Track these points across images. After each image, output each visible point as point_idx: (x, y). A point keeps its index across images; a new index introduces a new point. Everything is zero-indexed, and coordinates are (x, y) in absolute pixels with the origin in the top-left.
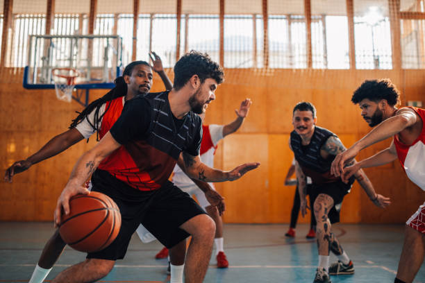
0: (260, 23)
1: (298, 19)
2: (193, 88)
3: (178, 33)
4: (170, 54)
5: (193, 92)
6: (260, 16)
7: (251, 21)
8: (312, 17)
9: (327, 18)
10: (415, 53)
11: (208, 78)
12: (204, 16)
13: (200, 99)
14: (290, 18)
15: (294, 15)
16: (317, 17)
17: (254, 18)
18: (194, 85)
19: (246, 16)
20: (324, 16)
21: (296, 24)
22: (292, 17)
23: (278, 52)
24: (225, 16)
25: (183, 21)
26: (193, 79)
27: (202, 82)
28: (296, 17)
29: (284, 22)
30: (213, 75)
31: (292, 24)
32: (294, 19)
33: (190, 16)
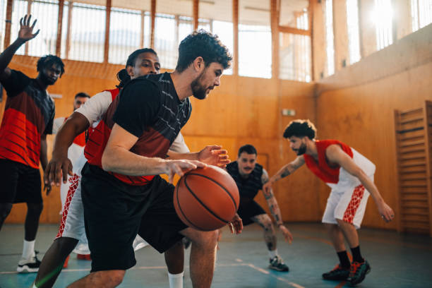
0: (148, 19)
1: (187, 20)
2: (196, 72)
3: (60, 21)
4: (50, 42)
5: (197, 75)
6: (148, 13)
7: (139, 17)
8: (200, 20)
9: (215, 23)
10: (291, 65)
11: (214, 61)
12: (89, 6)
13: (203, 83)
14: (178, 19)
15: (183, 16)
16: (205, 21)
17: (143, 14)
18: (197, 68)
19: (134, 11)
20: (211, 20)
21: (185, 25)
22: (180, 17)
23: (165, 50)
24: (112, 9)
25: (66, 9)
26: (197, 61)
27: (207, 65)
28: (184, 18)
29: (173, 22)
30: (220, 59)
31: (180, 25)
32: (183, 20)
33: (75, 4)
